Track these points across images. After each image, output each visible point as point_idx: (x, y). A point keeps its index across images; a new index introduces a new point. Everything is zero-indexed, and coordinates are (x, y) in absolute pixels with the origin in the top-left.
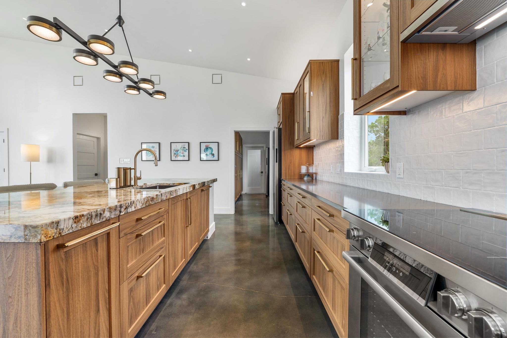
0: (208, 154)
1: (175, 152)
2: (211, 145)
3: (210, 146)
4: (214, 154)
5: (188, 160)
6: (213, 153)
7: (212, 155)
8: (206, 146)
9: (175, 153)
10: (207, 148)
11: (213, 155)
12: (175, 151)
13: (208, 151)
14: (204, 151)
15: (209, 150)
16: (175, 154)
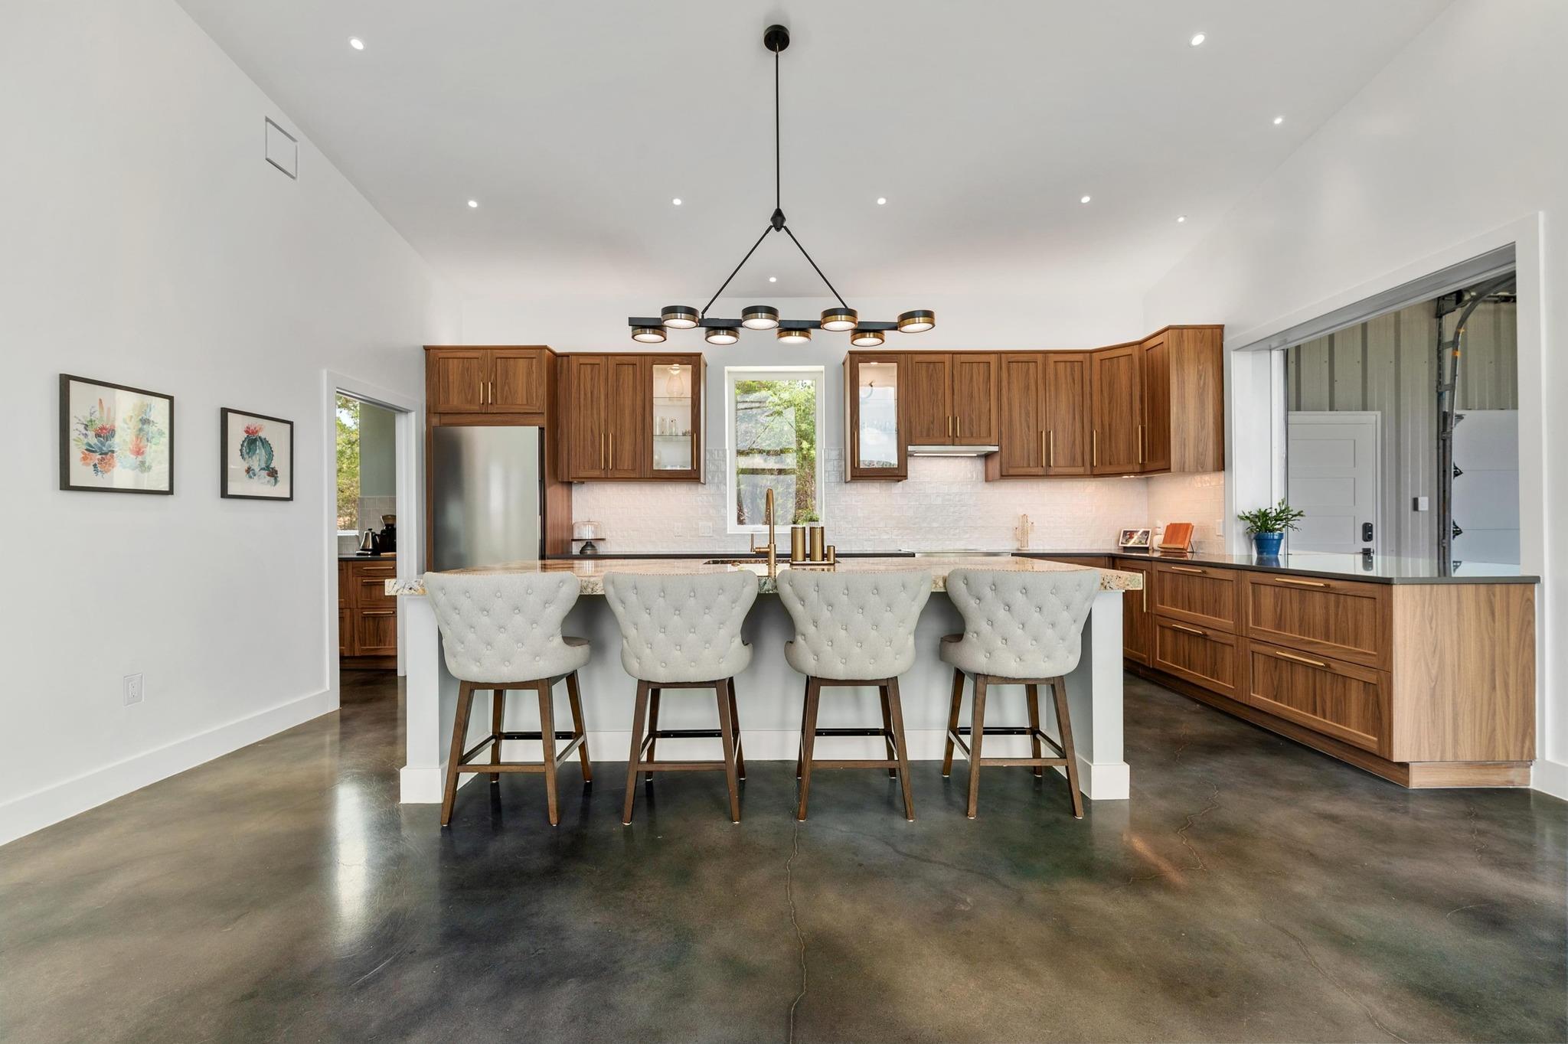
0: (257, 469)
1: (93, 441)
2: (268, 430)
3: (262, 434)
4: (276, 472)
5: (167, 489)
6: (272, 466)
7: (269, 475)
8: (247, 432)
9: (90, 445)
10: (252, 442)
11: (273, 473)
12: (91, 434)
13: (254, 453)
14: (241, 450)
15: (258, 451)
16: (90, 450)
